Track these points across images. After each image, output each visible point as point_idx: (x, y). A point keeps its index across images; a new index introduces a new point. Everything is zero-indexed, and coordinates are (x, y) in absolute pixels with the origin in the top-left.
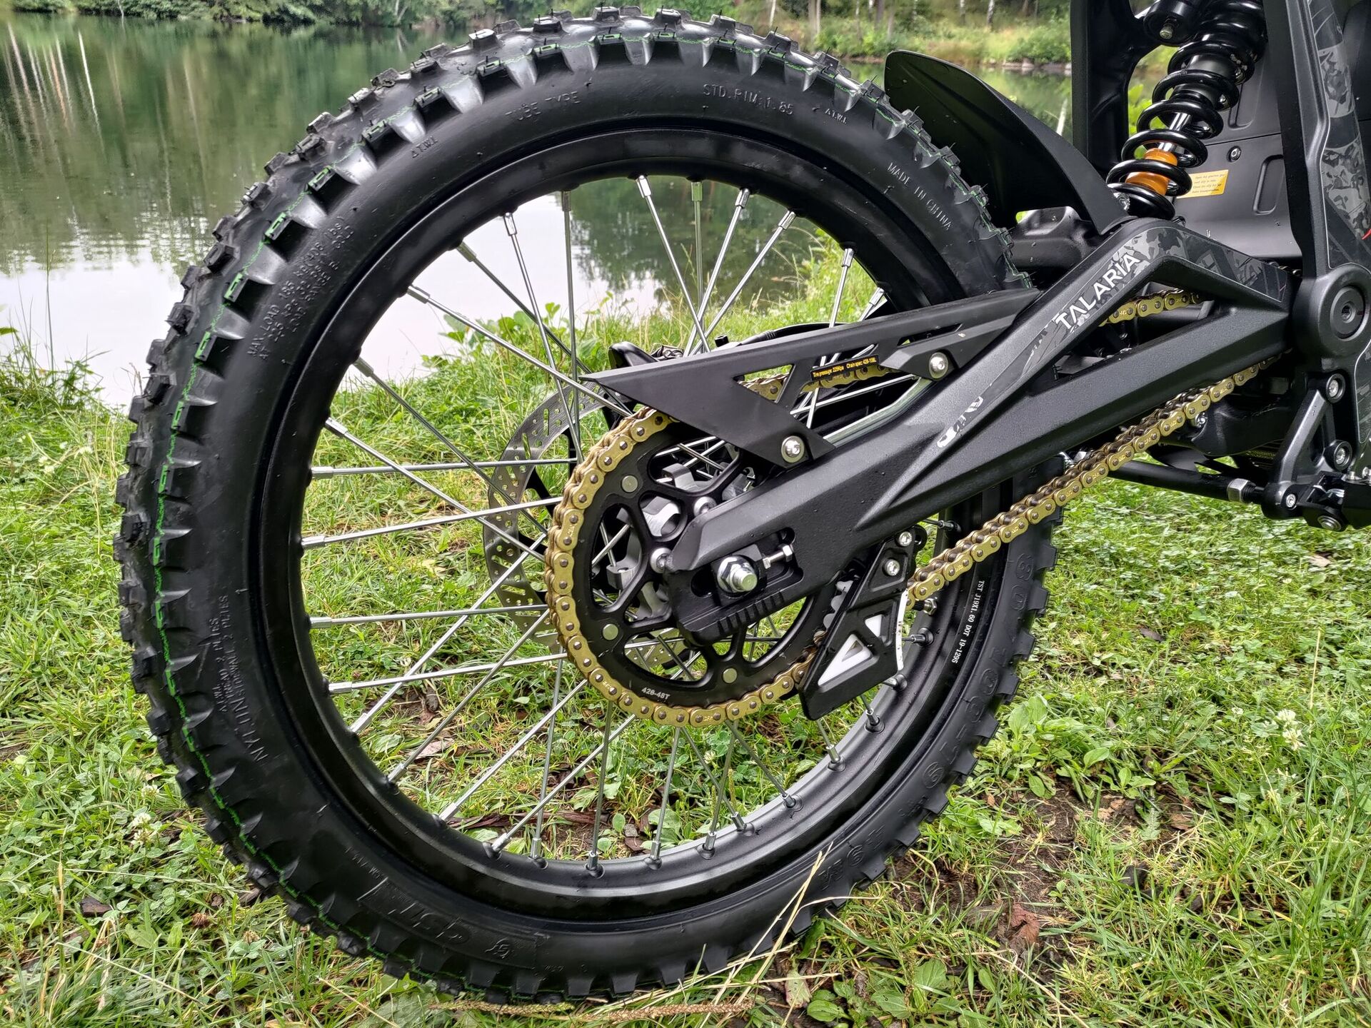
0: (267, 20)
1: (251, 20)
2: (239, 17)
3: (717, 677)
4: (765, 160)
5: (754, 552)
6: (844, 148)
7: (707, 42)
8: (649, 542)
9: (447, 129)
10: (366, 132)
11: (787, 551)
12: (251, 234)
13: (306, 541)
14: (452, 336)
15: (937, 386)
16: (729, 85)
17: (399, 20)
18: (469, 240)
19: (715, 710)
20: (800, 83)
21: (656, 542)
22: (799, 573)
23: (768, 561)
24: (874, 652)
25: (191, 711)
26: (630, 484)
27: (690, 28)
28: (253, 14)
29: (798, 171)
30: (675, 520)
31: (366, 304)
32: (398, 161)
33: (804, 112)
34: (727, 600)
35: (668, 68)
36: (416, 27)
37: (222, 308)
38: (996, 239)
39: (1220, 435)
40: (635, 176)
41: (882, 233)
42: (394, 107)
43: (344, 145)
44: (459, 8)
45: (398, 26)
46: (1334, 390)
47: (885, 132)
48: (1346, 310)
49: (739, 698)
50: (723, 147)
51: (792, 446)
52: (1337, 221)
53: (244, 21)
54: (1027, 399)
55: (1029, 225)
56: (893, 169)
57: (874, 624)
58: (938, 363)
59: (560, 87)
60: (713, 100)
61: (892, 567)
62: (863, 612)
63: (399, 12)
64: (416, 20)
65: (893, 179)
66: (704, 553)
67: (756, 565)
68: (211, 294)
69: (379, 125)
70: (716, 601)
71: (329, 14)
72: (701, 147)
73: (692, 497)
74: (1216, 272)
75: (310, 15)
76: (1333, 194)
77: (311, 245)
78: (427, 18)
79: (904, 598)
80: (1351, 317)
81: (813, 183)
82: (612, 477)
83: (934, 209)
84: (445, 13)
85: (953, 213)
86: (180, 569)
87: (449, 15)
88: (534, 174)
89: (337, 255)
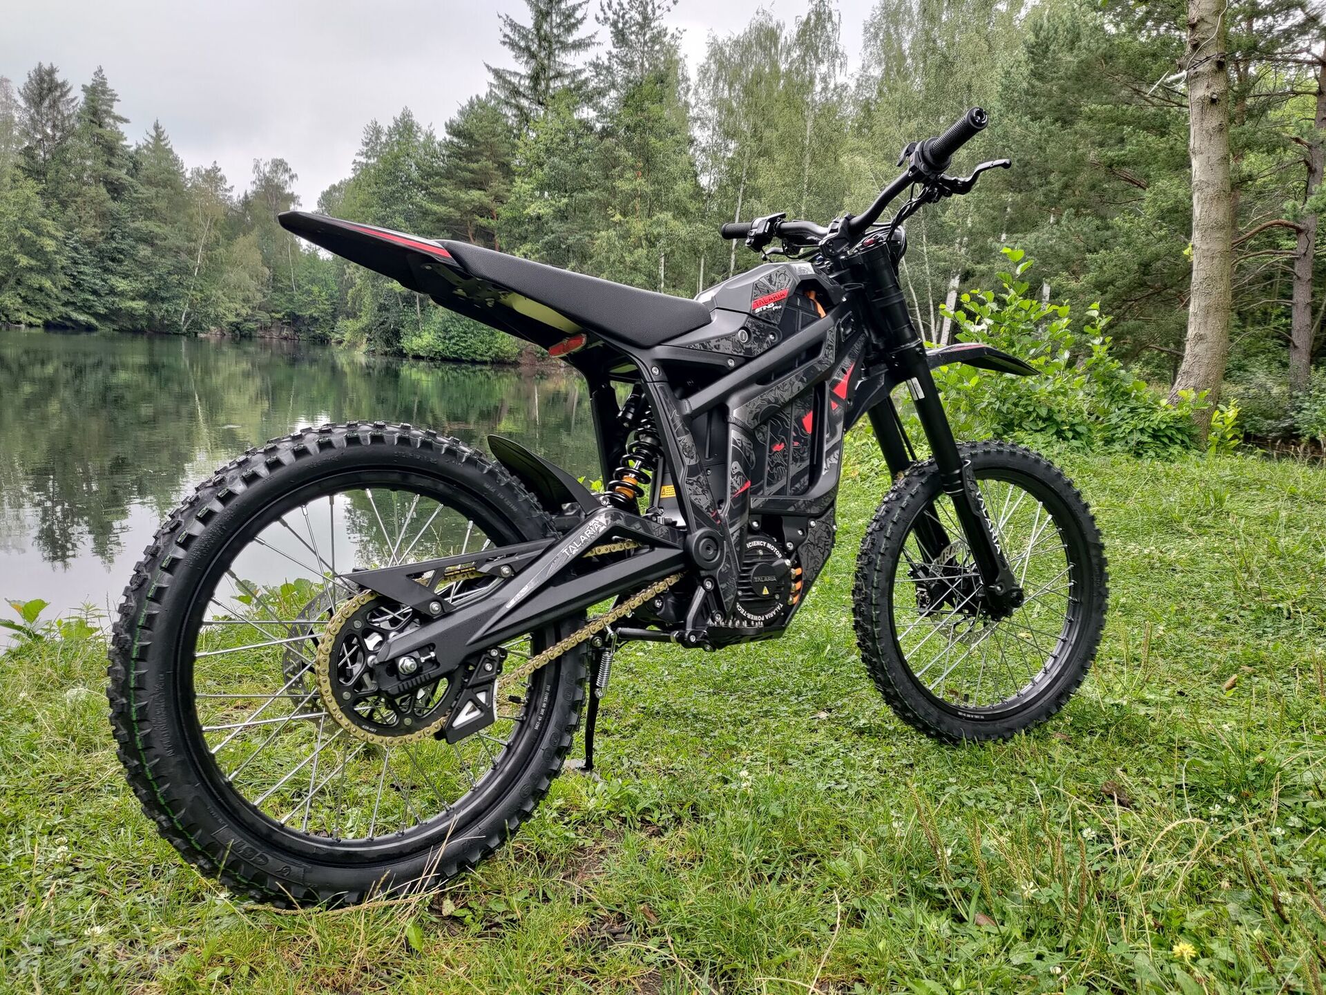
0: (48, 326)
1: (30, 325)
2: (19, 323)
3: (401, 722)
4: (426, 482)
5: (416, 654)
6: (462, 477)
7: (397, 435)
8: (367, 653)
9: (279, 472)
10: (244, 474)
11: (433, 654)
12: (189, 516)
13: (198, 654)
14: (240, 598)
15: (507, 580)
16: (407, 451)
17: (184, 329)
18: (285, 517)
19: (400, 738)
20: (440, 450)
21: (371, 653)
22: (438, 665)
23: (423, 660)
24: (482, 710)
25: (141, 729)
26: (358, 625)
27: (389, 429)
28: (33, 320)
29: (441, 487)
30: (380, 644)
31: (236, 544)
32: (257, 485)
33: (444, 462)
34: (402, 677)
35: (379, 446)
36: (201, 335)
37: (175, 546)
38: (540, 517)
39: (672, 612)
40: (364, 489)
41: (485, 513)
42: (256, 464)
43: (233, 479)
44: (245, 321)
45: (184, 334)
46: (709, 585)
47: (482, 470)
48: (708, 548)
49: (412, 733)
50: (405, 477)
51: (435, 606)
52: (697, 509)
53: (23, 326)
54: (552, 588)
55: (567, 511)
56: (487, 486)
57: (482, 697)
58: (505, 570)
59: (329, 454)
60: (399, 458)
61: (489, 667)
62: (476, 690)
63: (185, 322)
64: (202, 330)
65: (487, 490)
66: (392, 654)
67: (417, 660)
68: (170, 540)
69: (250, 471)
70: (399, 679)
71: (113, 322)
72: (395, 477)
73: (389, 632)
74: (641, 531)
75: (93, 321)
76: (693, 498)
77: (215, 520)
78: (212, 328)
79: (496, 684)
80: (711, 552)
81: (449, 492)
82: (349, 620)
83: (508, 503)
84: (231, 324)
85: (518, 505)
86: (144, 660)
87: (236, 327)
88: (316, 489)
89: (226, 524)
